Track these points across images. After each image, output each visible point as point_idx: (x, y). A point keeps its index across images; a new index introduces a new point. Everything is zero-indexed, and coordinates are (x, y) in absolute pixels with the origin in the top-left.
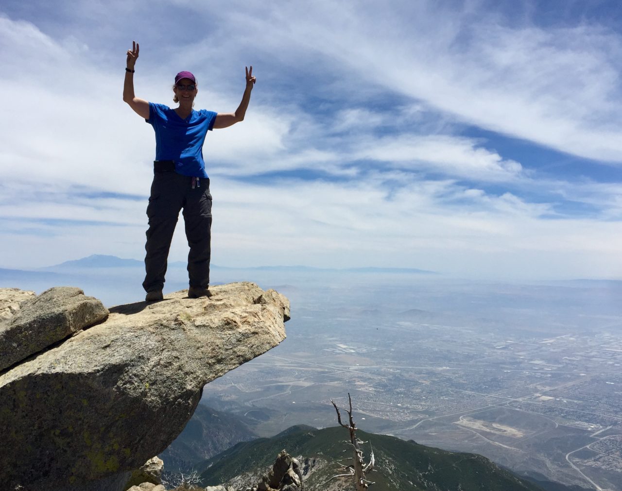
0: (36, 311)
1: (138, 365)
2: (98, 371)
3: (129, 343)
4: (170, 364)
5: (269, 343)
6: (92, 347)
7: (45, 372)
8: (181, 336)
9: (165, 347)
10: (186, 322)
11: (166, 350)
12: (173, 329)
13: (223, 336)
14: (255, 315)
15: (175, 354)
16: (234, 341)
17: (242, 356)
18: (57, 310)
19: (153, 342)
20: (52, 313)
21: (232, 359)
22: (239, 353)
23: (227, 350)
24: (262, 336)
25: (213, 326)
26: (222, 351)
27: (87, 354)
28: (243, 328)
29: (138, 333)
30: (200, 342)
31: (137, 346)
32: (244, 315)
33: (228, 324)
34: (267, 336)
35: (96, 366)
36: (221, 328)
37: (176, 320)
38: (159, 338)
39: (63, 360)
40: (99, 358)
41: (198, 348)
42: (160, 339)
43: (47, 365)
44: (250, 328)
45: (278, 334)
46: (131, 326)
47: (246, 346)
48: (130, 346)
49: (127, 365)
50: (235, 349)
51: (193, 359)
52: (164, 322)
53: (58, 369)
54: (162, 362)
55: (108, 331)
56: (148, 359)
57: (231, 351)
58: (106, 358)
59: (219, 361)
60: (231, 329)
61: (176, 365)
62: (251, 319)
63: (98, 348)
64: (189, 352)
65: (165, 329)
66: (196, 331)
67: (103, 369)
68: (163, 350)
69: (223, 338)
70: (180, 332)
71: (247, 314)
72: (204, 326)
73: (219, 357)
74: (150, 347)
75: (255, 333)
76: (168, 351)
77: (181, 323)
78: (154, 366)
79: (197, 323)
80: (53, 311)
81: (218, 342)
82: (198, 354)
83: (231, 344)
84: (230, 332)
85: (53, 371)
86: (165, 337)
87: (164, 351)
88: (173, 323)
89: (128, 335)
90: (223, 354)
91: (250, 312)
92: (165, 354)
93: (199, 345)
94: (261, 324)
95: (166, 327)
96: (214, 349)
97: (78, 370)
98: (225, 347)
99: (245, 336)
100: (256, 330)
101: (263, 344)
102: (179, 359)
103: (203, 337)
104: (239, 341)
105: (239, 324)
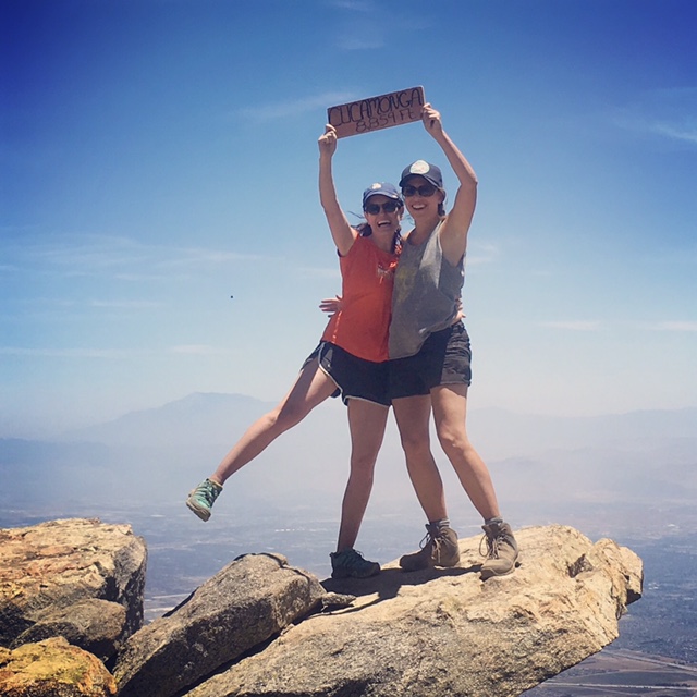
1: (386, 682)
2: (330, 690)
3: (370, 648)
4: (434, 680)
5: (585, 648)
6: (316, 654)
7: (251, 691)
8: (448, 636)
9: (423, 653)
10: (453, 613)
11: (427, 658)
12: (435, 626)
13: (512, 636)
14: (564, 599)
15: (440, 664)
16: (529, 644)
17: (543, 669)
18: (257, 594)
19: (405, 647)
20: (249, 598)
21: (526, 673)
22: (537, 664)
23: (518, 658)
24: (574, 636)
25: (495, 620)
26: (510, 661)
27: (310, 664)
28: (543, 623)
29: (384, 630)
30: (476, 645)
31: (382, 652)
32: (546, 599)
33: (519, 616)
34: (582, 636)
35: (325, 682)
36: (509, 624)
37: (439, 611)
38: (414, 639)
39: (275, 673)
40: (329, 670)
41: (474, 656)
42: (416, 641)
43: (253, 680)
44: (554, 622)
45: (601, 632)
46: (371, 620)
47: (549, 652)
48: (372, 652)
49: (370, 681)
50: (531, 658)
51: (467, 672)
52: (421, 614)
53: (270, 687)
54: (421, 677)
55: (336, 628)
56: (401, 673)
57: (525, 660)
58: (339, 670)
59: (507, 676)
60: (524, 624)
61: (442, 681)
62: (557, 607)
63: (325, 655)
64: (461, 662)
65: (423, 626)
66: (469, 628)
67: (336, 687)
68: (422, 658)
69: (512, 640)
70: (445, 631)
71: (550, 598)
72: (482, 620)
73: (507, 671)
74: (403, 655)
75: (562, 631)
76: (429, 660)
77: (447, 616)
78: (409, 684)
79: (471, 616)
80: (251, 595)
81: (504, 646)
82: (474, 665)
83: (525, 648)
84: (523, 630)
85: (263, 690)
86: (423, 638)
87: (423, 660)
88: (434, 615)
89: (368, 634)
90: (511, 664)
91: (556, 595)
92: (425, 665)
93: (476, 651)
94: (573, 616)
95: (424, 622)
96: (498, 657)
97: (300, 689)
98: (515, 653)
99: (547, 635)
100: (565, 626)
101: (575, 649)
102: (445, 672)
103: (480, 638)
104: (537, 643)
105: (538, 616)
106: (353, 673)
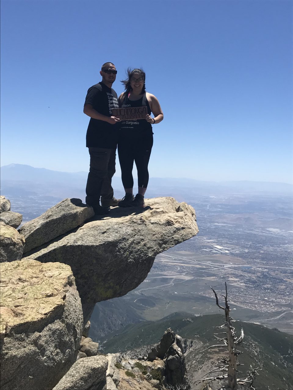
0: (61, 212)
1: (123, 243)
2: (102, 245)
3: (116, 231)
4: (139, 243)
5: (191, 234)
6: (96, 233)
7: (72, 244)
8: (144, 228)
9: (136, 233)
10: (146, 220)
11: (137, 235)
12: (140, 224)
13: (166, 229)
14: (182, 218)
15: (141, 237)
16: (172, 232)
17: (177, 240)
18: (73, 212)
19: (129, 230)
21: (171, 242)
22: (175, 239)
23: (169, 236)
24: (187, 230)
25: (161, 223)
26: (166, 237)
27: (94, 236)
28: (177, 225)
29: (121, 225)
30: (154, 231)
31: (121, 232)
32: (176, 218)
33: (169, 222)
34: (190, 230)
35: (100, 242)
36: (165, 225)
37: (141, 219)
38: (132, 228)
39: (80, 239)
40: (101, 238)
41: (154, 235)
43: (72, 241)
44: (180, 225)
45: (195, 229)
46: (116, 222)
47: (179, 235)
48: (117, 232)
49: (117, 242)
50: (173, 236)
51: (151, 240)
52: (134, 220)
53: (79, 243)
54: (135, 241)
55: (103, 224)
56: (128, 240)
57: (171, 237)
58: (105, 238)
59: (165, 242)
60: (171, 225)
61: (142, 243)
62: (180, 220)
63: (100, 233)
64: (149, 237)
65: (135, 224)
66: (151, 225)
67: (104, 244)
68: (135, 235)
69: (166, 230)
70: (143, 226)
71: (177, 218)
72: (156, 223)
73: (165, 240)
74: (129, 234)
75: (183, 228)
76: (138, 236)
77: (144, 221)
78: (131, 243)
79: (152, 222)
81: (164, 232)
82: (154, 238)
84: (170, 227)
85: (76, 244)
86: (135, 228)
88: (139, 221)
89: (116, 226)
91: (179, 216)
92: (136, 237)
93: (154, 233)
94: (186, 223)
95: (135, 223)
96: (162, 236)
97: (91, 244)
98: (168, 235)
99: (178, 229)
100: (184, 226)
101: (188, 234)
102: (144, 240)
103: (156, 229)
104: (175, 232)
105: (175, 222)
106: (111, 239)
